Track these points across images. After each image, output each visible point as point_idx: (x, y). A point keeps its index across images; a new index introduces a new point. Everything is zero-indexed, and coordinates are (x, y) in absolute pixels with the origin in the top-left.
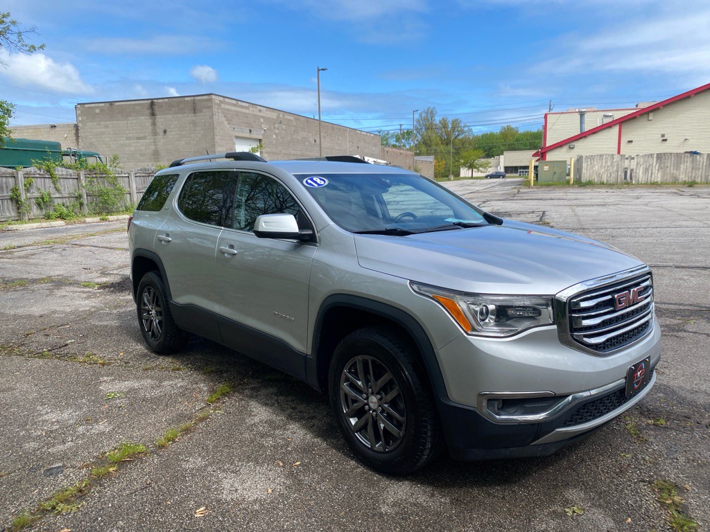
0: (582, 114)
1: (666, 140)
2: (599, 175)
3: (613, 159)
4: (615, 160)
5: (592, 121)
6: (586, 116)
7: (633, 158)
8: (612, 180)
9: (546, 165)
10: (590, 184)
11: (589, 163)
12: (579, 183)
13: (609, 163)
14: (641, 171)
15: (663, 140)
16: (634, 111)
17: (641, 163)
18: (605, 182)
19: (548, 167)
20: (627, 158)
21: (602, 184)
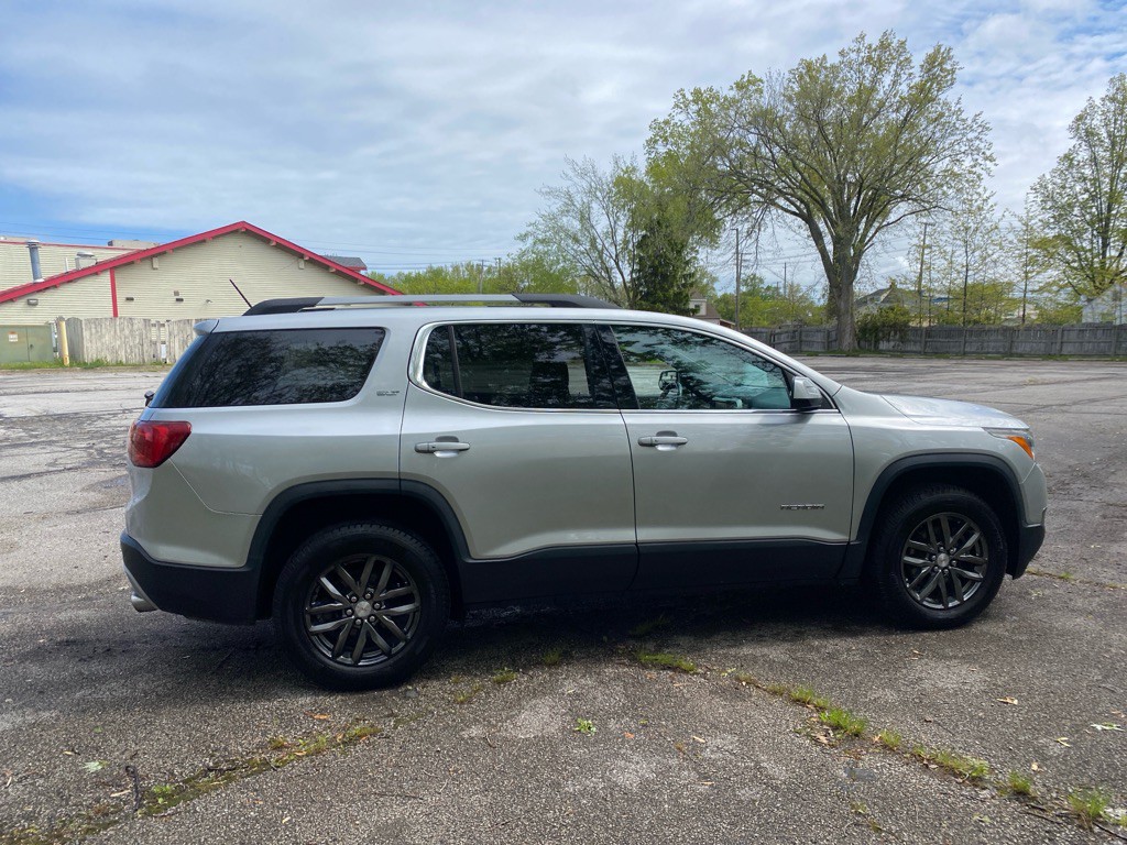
0: (33, 248)
1: (182, 300)
2: (115, 351)
3: (132, 325)
4: (135, 327)
5: (55, 261)
6: (41, 252)
7: (163, 325)
8: (135, 359)
9: (13, 333)
10: (97, 365)
11: (94, 330)
12: (79, 363)
13: (127, 332)
14: (177, 344)
15: (178, 300)
16: (125, 252)
17: (176, 332)
18: (124, 360)
19: (15, 336)
20: (154, 325)
21: (119, 365)
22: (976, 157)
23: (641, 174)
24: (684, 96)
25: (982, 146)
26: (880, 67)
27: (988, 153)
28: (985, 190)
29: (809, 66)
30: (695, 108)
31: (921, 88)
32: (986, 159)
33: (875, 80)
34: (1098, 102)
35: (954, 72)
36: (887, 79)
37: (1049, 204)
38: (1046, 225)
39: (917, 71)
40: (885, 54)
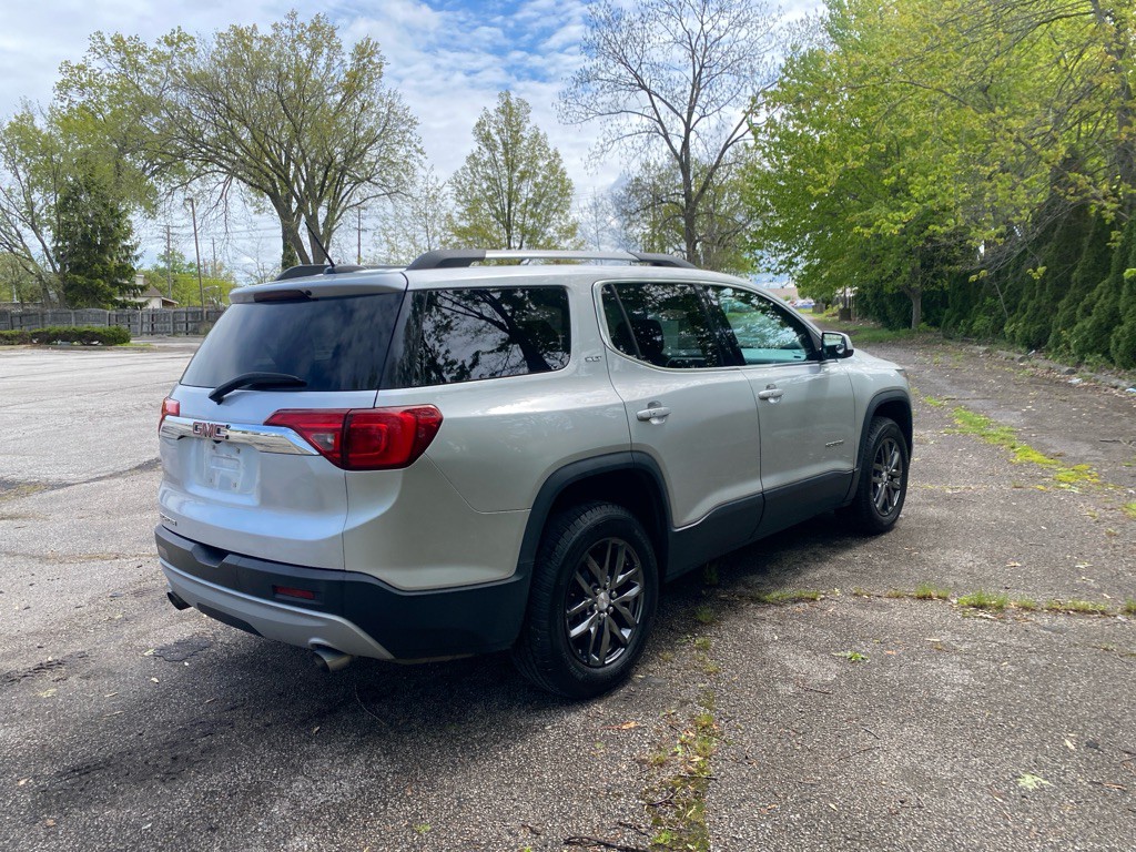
22: (408, 148)
23: (40, 123)
24: (103, 39)
25: (413, 138)
26: (315, 49)
27: (419, 146)
28: (437, 180)
29: (240, 34)
30: (117, 57)
31: (353, 76)
32: (418, 151)
33: (312, 61)
34: (492, 113)
35: (381, 67)
36: (322, 62)
37: (462, 198)
38: (462, 216)
39: (348, 60)
40: (320, 35)
